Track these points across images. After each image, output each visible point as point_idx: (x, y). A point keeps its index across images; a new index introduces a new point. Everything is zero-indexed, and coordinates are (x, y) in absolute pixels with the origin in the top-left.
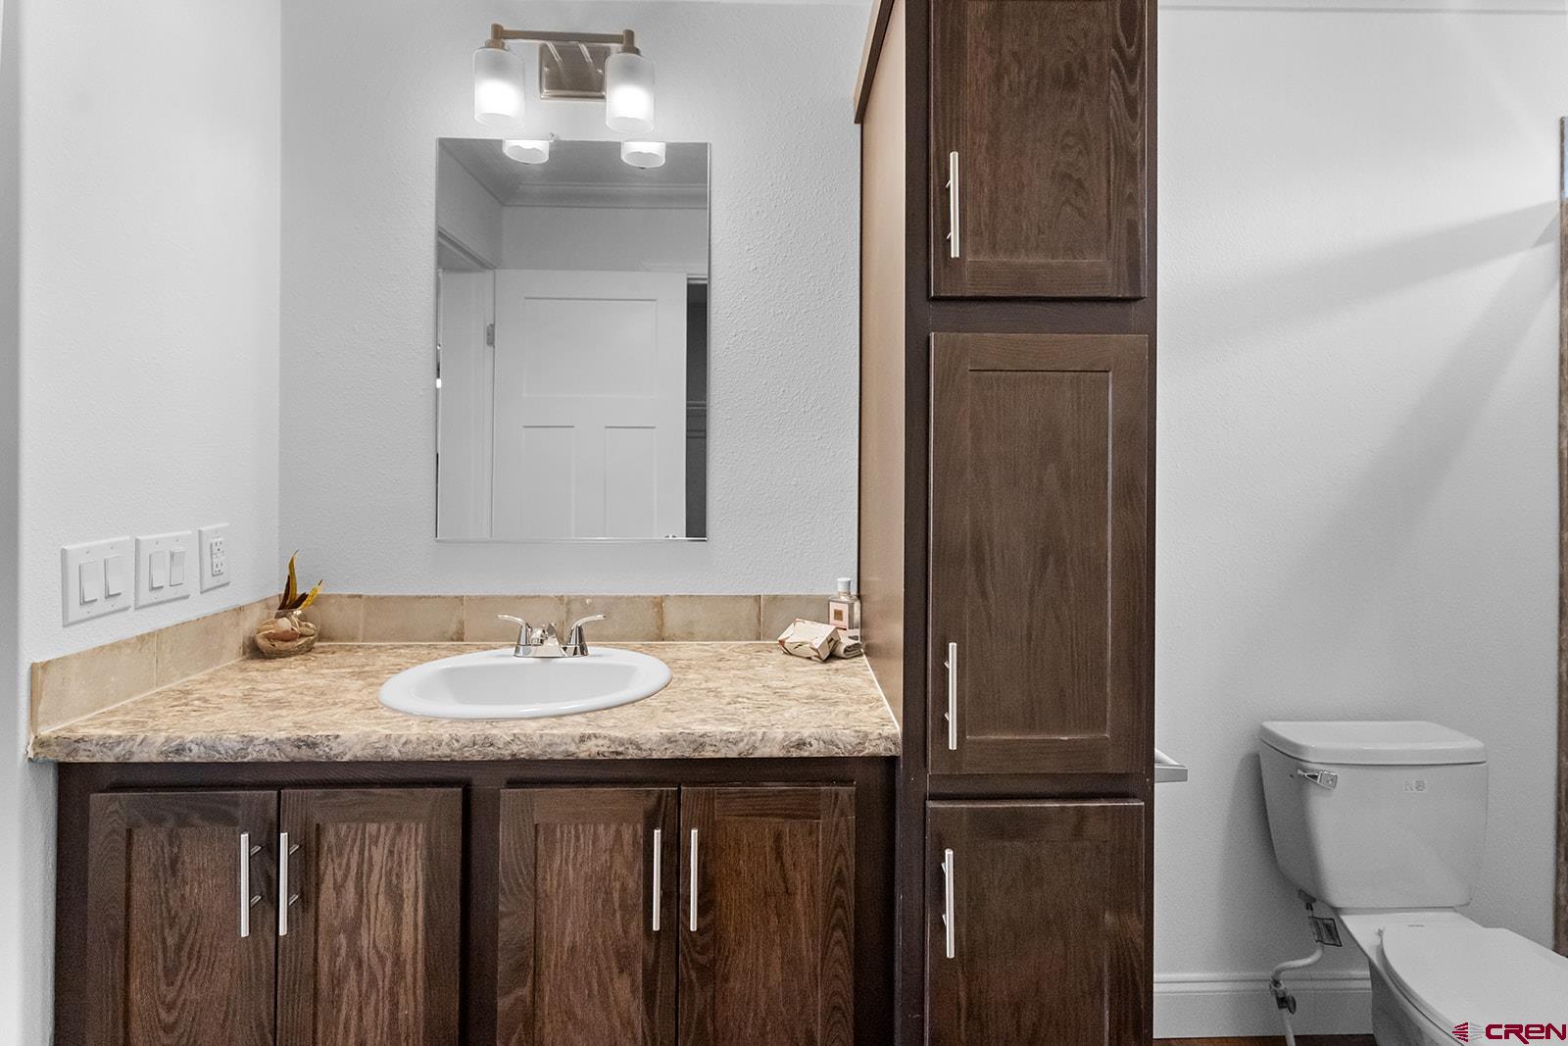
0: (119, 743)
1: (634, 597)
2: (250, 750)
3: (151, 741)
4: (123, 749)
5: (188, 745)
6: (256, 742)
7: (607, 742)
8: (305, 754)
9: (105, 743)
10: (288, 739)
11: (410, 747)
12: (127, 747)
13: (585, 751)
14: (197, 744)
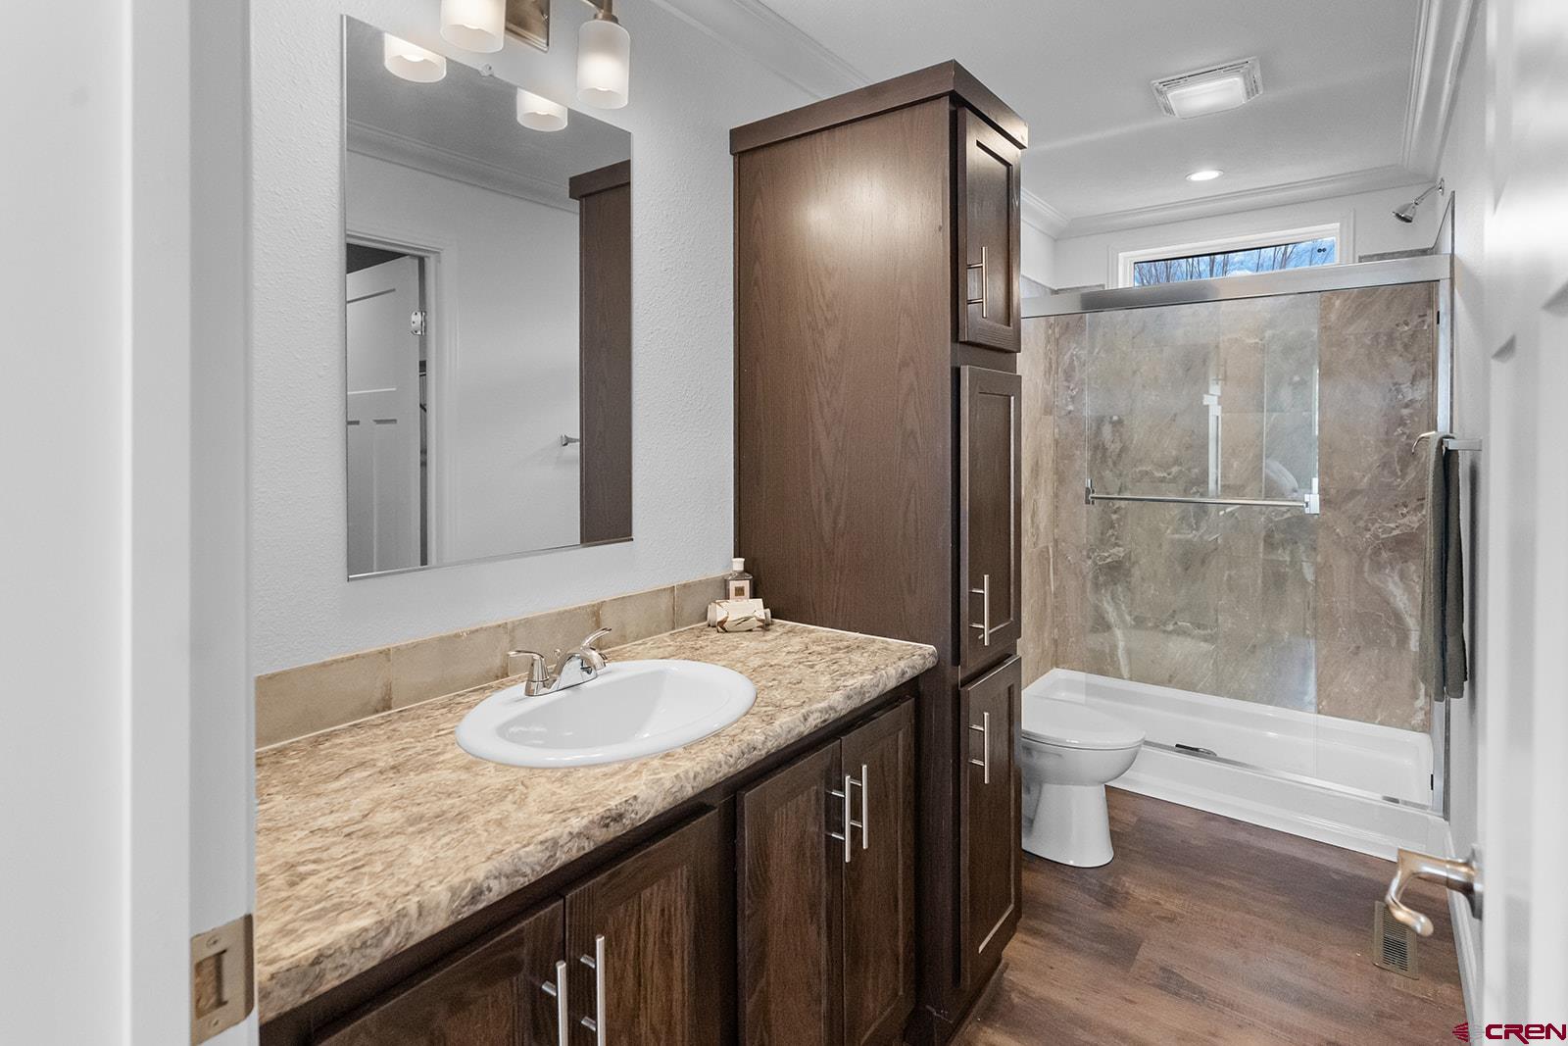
0: (387, 931)
1: (576, 609)
2: (558, 855)
3: (434, 904)
4: (397, 935)
5: (485, 885)
6: (561, 843)
7: (819, 714)
8: (616, 830)
9: (361, 942)
10: (592, 822)
11: (699, 779)
12: (402, 930)
13: (805, 729)
14: (496, 878)
